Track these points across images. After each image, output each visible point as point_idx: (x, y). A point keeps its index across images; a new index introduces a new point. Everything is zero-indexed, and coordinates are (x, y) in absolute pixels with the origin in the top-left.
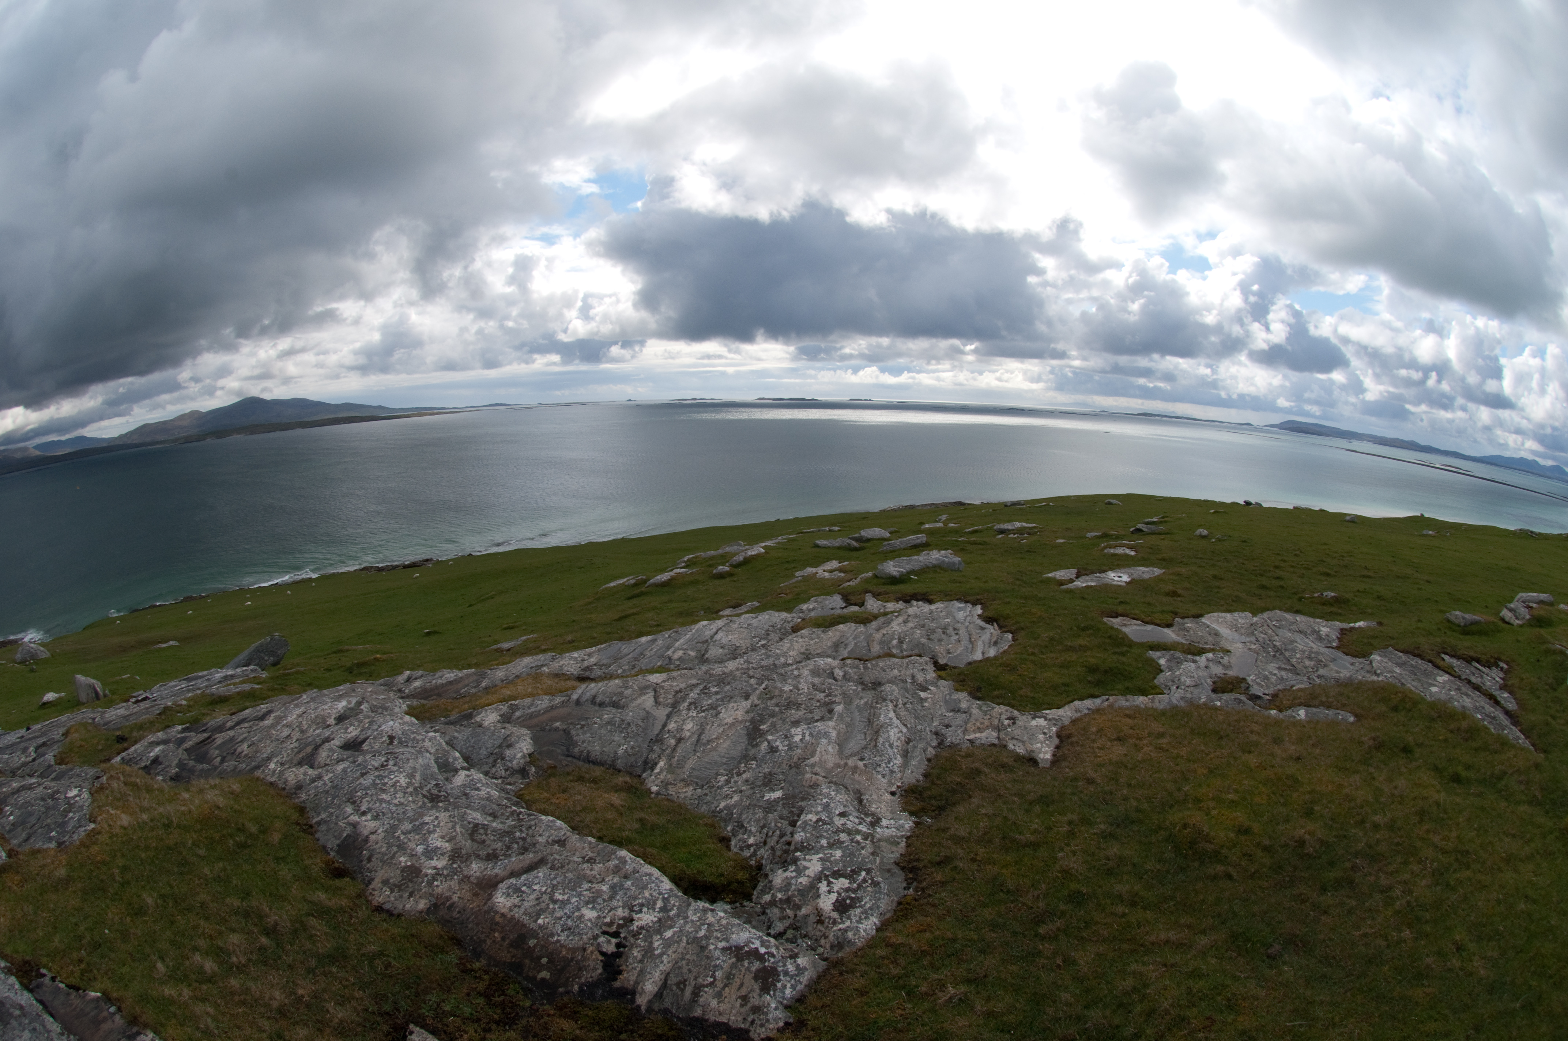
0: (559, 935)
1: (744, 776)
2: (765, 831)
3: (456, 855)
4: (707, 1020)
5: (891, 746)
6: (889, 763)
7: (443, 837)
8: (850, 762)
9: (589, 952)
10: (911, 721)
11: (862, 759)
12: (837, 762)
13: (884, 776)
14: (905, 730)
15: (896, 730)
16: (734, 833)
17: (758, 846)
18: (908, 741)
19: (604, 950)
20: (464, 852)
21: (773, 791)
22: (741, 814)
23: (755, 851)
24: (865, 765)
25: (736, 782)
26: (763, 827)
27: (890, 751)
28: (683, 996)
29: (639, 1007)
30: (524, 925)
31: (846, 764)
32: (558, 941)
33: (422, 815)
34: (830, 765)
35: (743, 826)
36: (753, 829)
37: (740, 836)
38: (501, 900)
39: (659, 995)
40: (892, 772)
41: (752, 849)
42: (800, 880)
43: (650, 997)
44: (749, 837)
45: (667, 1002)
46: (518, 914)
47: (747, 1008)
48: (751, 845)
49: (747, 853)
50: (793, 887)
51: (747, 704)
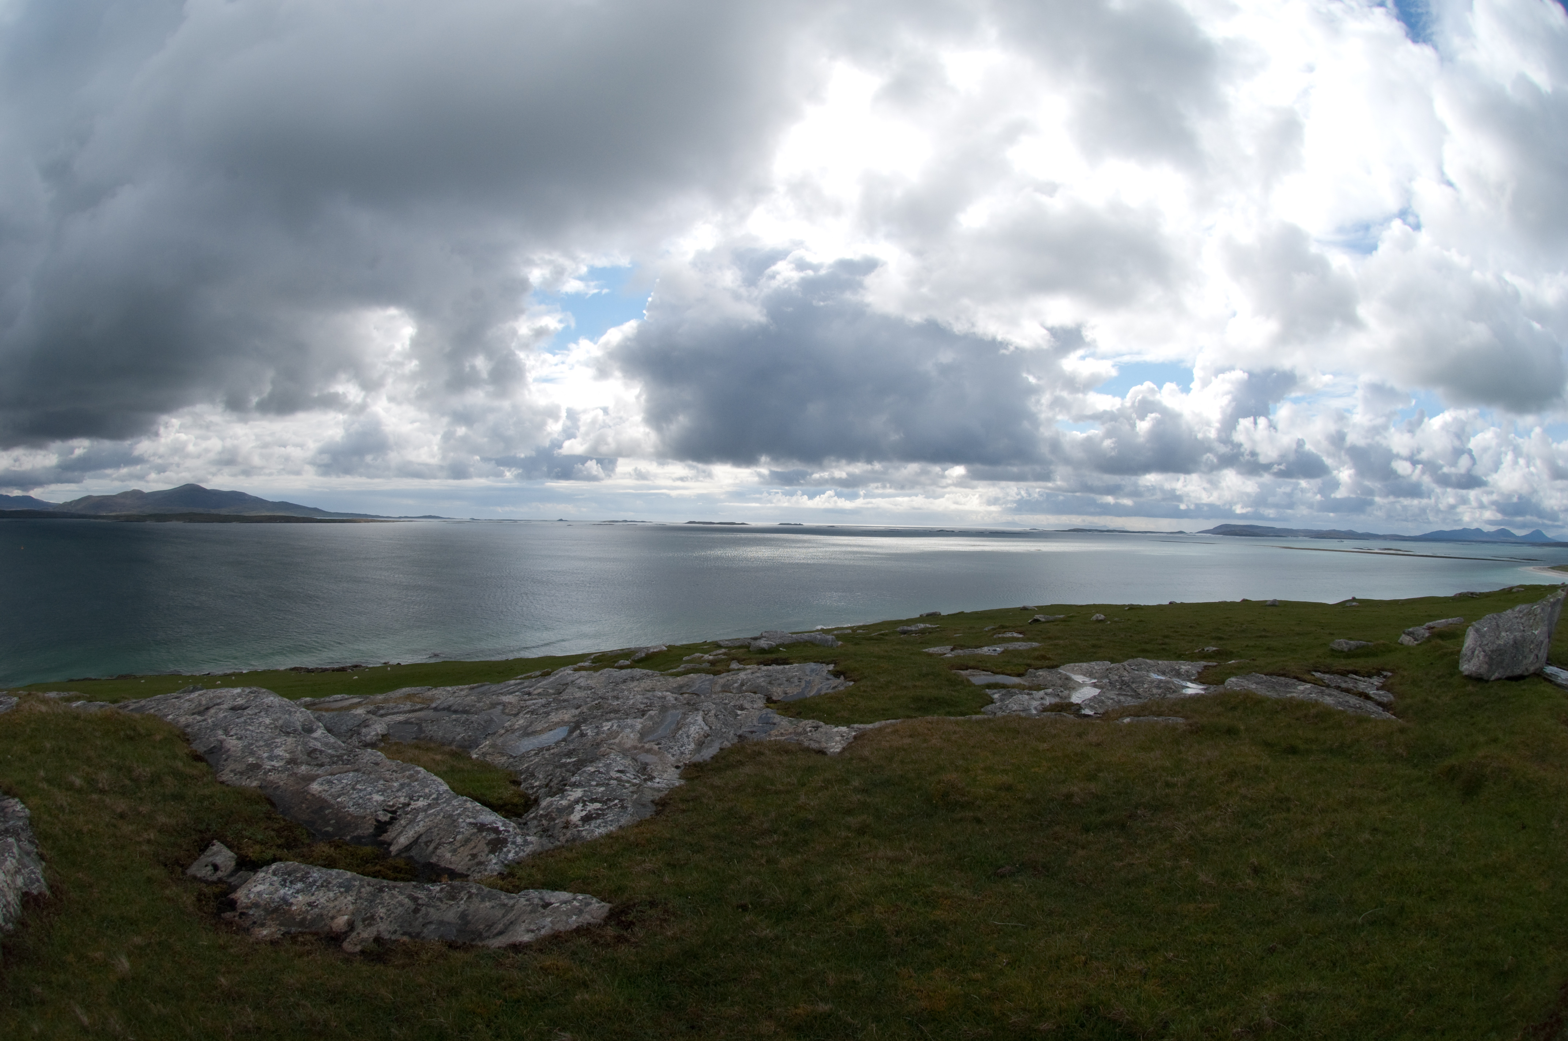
0: (349, 808)
1: (552, 751)
2: (550, 777)
3: (293, 761)
4: (439, 865)
5: (688, 737)
6: (682, 747)
7: (286, 751)
8: (647, 746)
9: (367, 819)
10: (717, 725)
11: (658, 744)
12: (635, 744)
13: (673, 755)
14: (706, 728)
15: (697, 727)
16: (525, 780)
17: (540, 787)
18: (707, 736)
19: (380, 819)
20: (299, 761)
21: (571, 758)
22: (535, 769)
23: (537, 790)
24: (660, 748)
25: (544, 754)
26: (548, 776)
27: (686, 740)
28: (426, 850)
29: (390, 852)
30: (326, 801)
31: (643, 746)
32: (348, 811)
33: (274, 738)
34: (628, 746)
35: (534, 775)
36: (541, 776)
37: (530, 781)
38: (315, 787)
39: (408, 848)
40: (682, 753)
41: (535, 789)
42: (560, 802)
43: (401, 847)
44: (536, 781)
45: (413, 853)
46: (324, 795)
47: (473, 862)
48: (536, 786)
49: (530, 792)
50: (554, 806)
51: (577, 712)
